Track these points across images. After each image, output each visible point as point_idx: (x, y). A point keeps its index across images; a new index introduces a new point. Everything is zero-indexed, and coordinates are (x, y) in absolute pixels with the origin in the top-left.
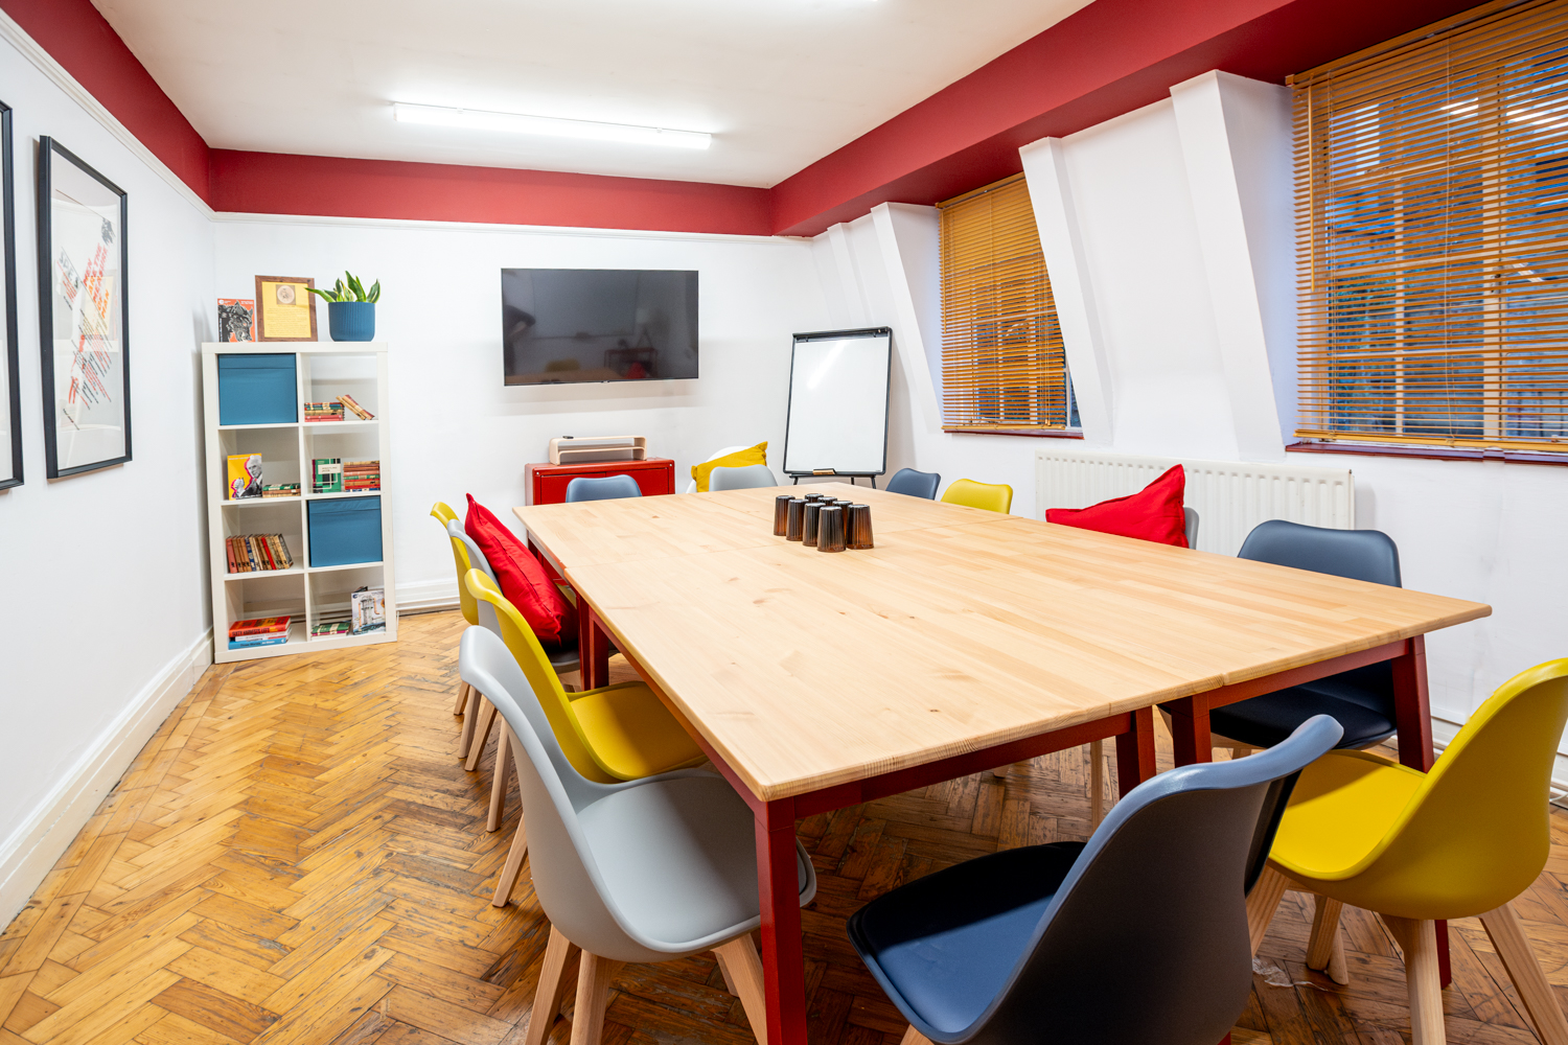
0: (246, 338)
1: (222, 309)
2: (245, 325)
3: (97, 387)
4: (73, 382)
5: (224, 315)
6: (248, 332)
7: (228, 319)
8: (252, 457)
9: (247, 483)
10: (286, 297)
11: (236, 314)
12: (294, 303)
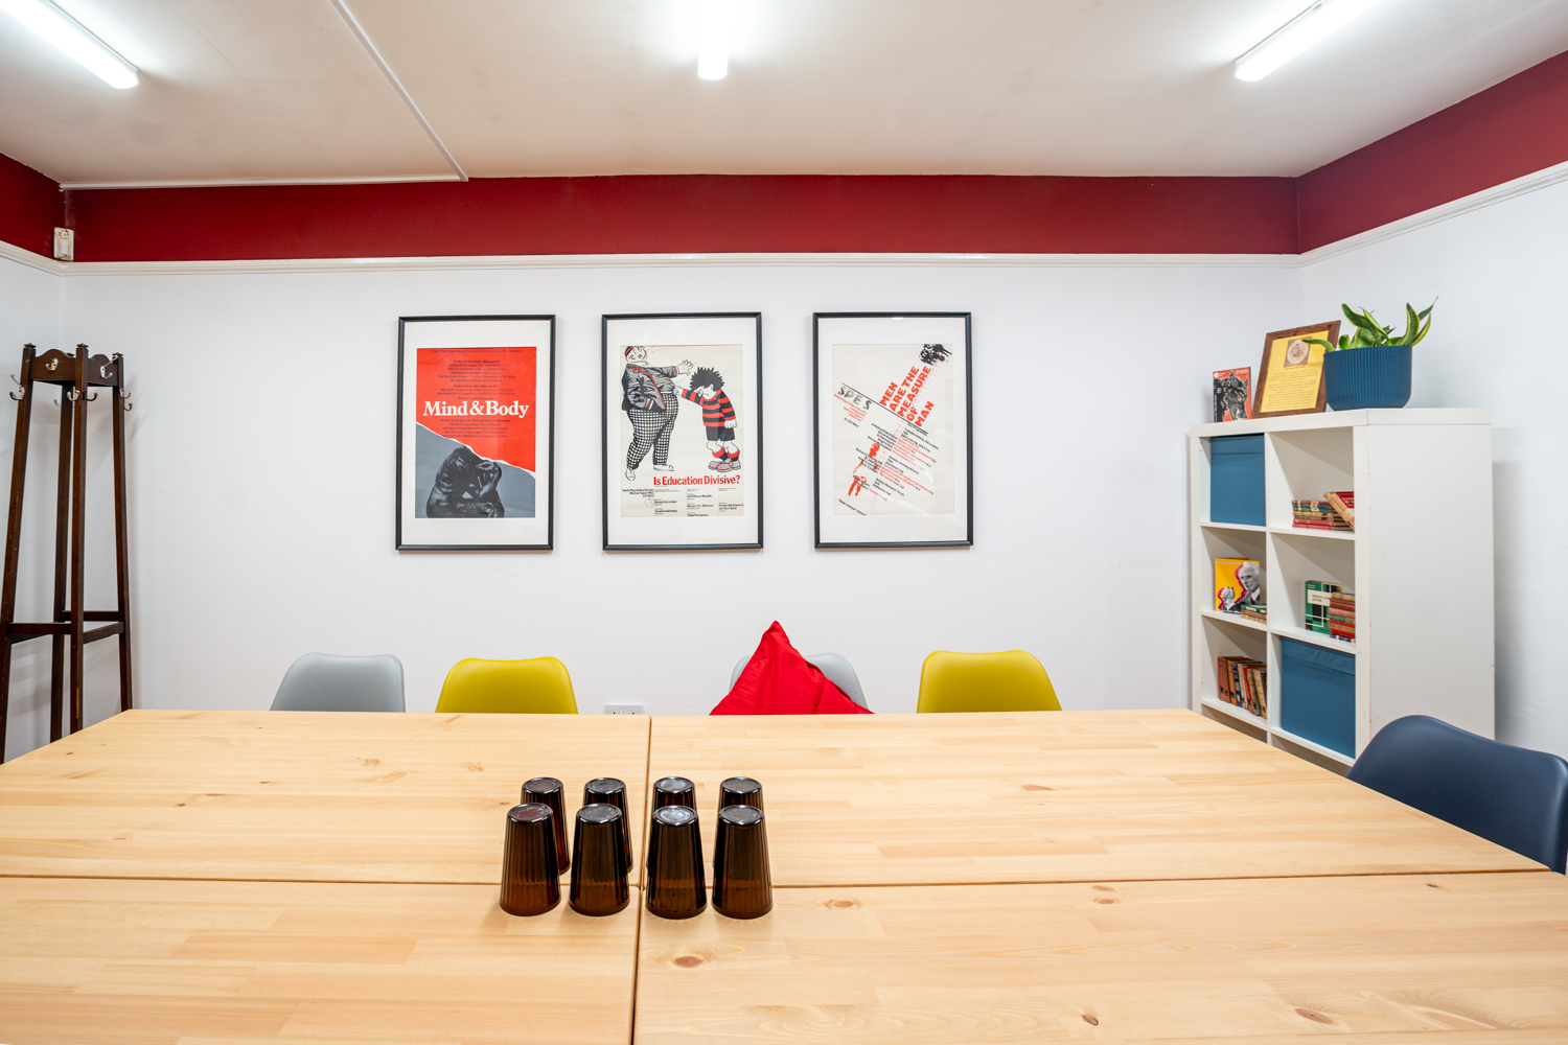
0: (1241, 416)
1: (1217, 383)
2: (1240, 400)
3: (902, 483)
4: (857, 479)
5: (1219, 390)
6: (1243, 408)
7: (1222, 394)
8: (1246, 564)
9: (1238, 596)
10: (1297, 355)
11: (1231, 387)
12: (1305, 362)
